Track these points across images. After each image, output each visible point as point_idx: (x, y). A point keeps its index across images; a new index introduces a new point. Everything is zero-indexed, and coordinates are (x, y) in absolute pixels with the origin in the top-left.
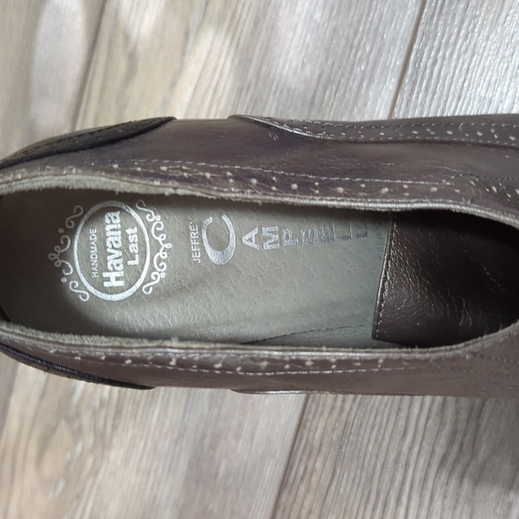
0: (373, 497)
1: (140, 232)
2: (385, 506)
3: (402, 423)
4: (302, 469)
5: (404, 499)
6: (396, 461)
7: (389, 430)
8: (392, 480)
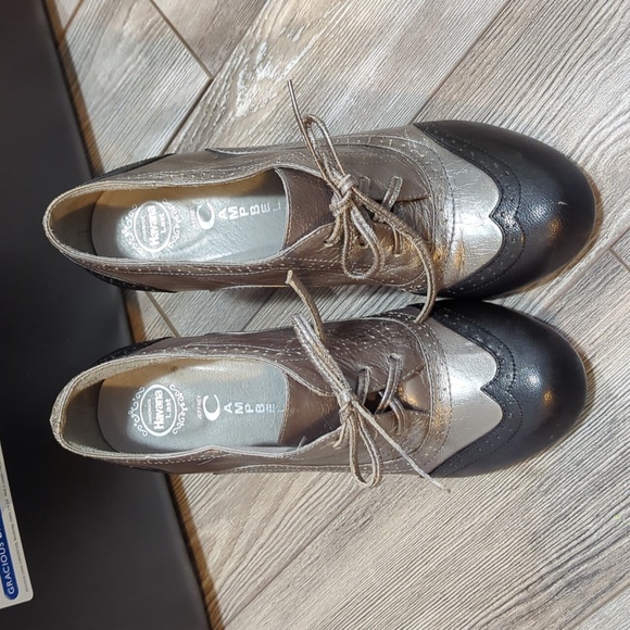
0: (534, 66)
1: (172, 401)
2: (539, 75)
3: (579, 20)
4: (498, 30)
5: (554, 75)
6: (562, 46)
7: (568, 22)
8: (553, 58)
